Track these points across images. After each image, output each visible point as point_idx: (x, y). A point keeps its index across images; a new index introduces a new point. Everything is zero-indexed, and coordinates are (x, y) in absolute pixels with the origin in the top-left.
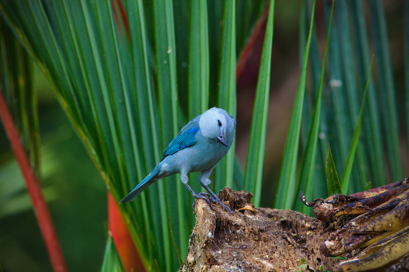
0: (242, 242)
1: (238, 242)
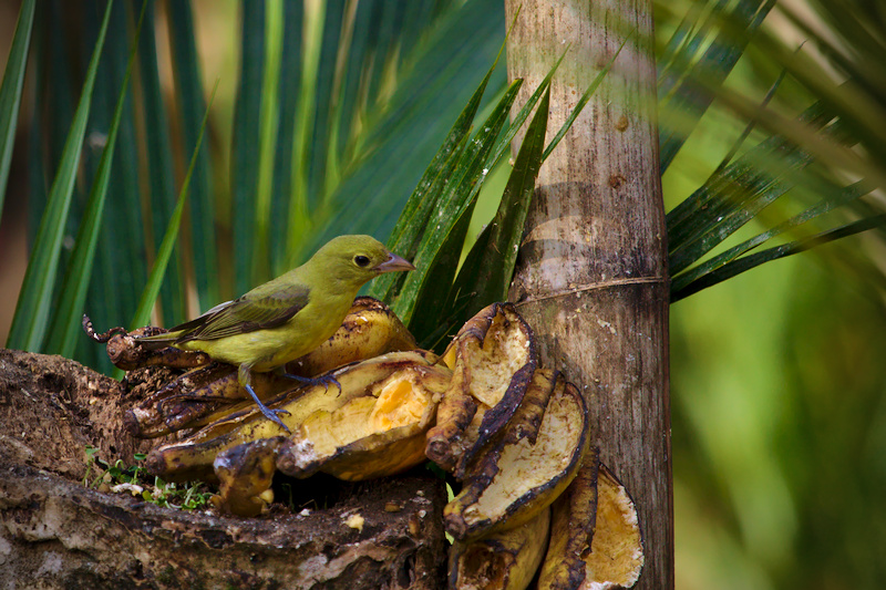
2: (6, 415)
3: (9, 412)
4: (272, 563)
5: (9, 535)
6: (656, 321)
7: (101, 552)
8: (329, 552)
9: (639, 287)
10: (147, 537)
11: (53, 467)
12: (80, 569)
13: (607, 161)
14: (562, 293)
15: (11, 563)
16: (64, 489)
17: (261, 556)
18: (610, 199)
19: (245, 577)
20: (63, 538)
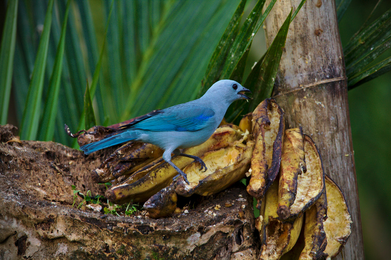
0: (15, 171)
1: (11, 172)
2: (30, 175)
3: (32, 174)
4: (174, 239)
5: (39, 236)
6: (343, 99)
7: (87, 241)
8: (202, 231)
9: (333, 84)
10: (110, 232)
11: (57, 199)
12: (77, 250)
13: (313, 23)
14: (296, 89)
15: (42, 250)
16: (65, 211)
17: (168, 236)
18: (316, 41)
19: (161, 247)
20: (67, 236)
